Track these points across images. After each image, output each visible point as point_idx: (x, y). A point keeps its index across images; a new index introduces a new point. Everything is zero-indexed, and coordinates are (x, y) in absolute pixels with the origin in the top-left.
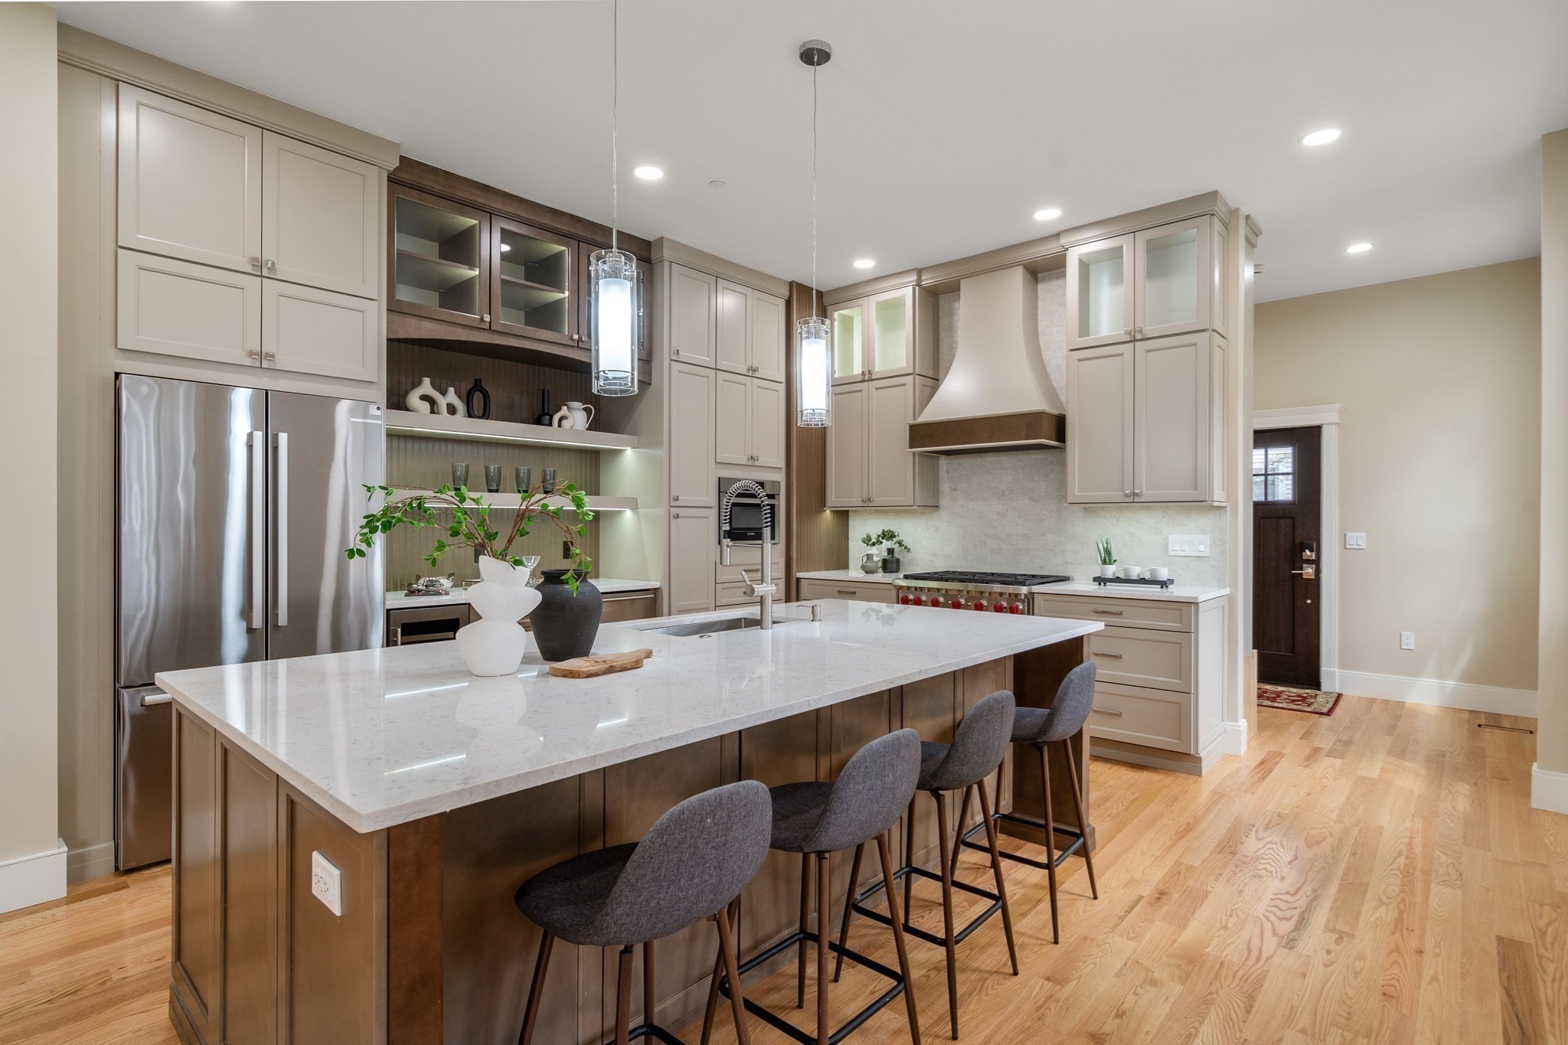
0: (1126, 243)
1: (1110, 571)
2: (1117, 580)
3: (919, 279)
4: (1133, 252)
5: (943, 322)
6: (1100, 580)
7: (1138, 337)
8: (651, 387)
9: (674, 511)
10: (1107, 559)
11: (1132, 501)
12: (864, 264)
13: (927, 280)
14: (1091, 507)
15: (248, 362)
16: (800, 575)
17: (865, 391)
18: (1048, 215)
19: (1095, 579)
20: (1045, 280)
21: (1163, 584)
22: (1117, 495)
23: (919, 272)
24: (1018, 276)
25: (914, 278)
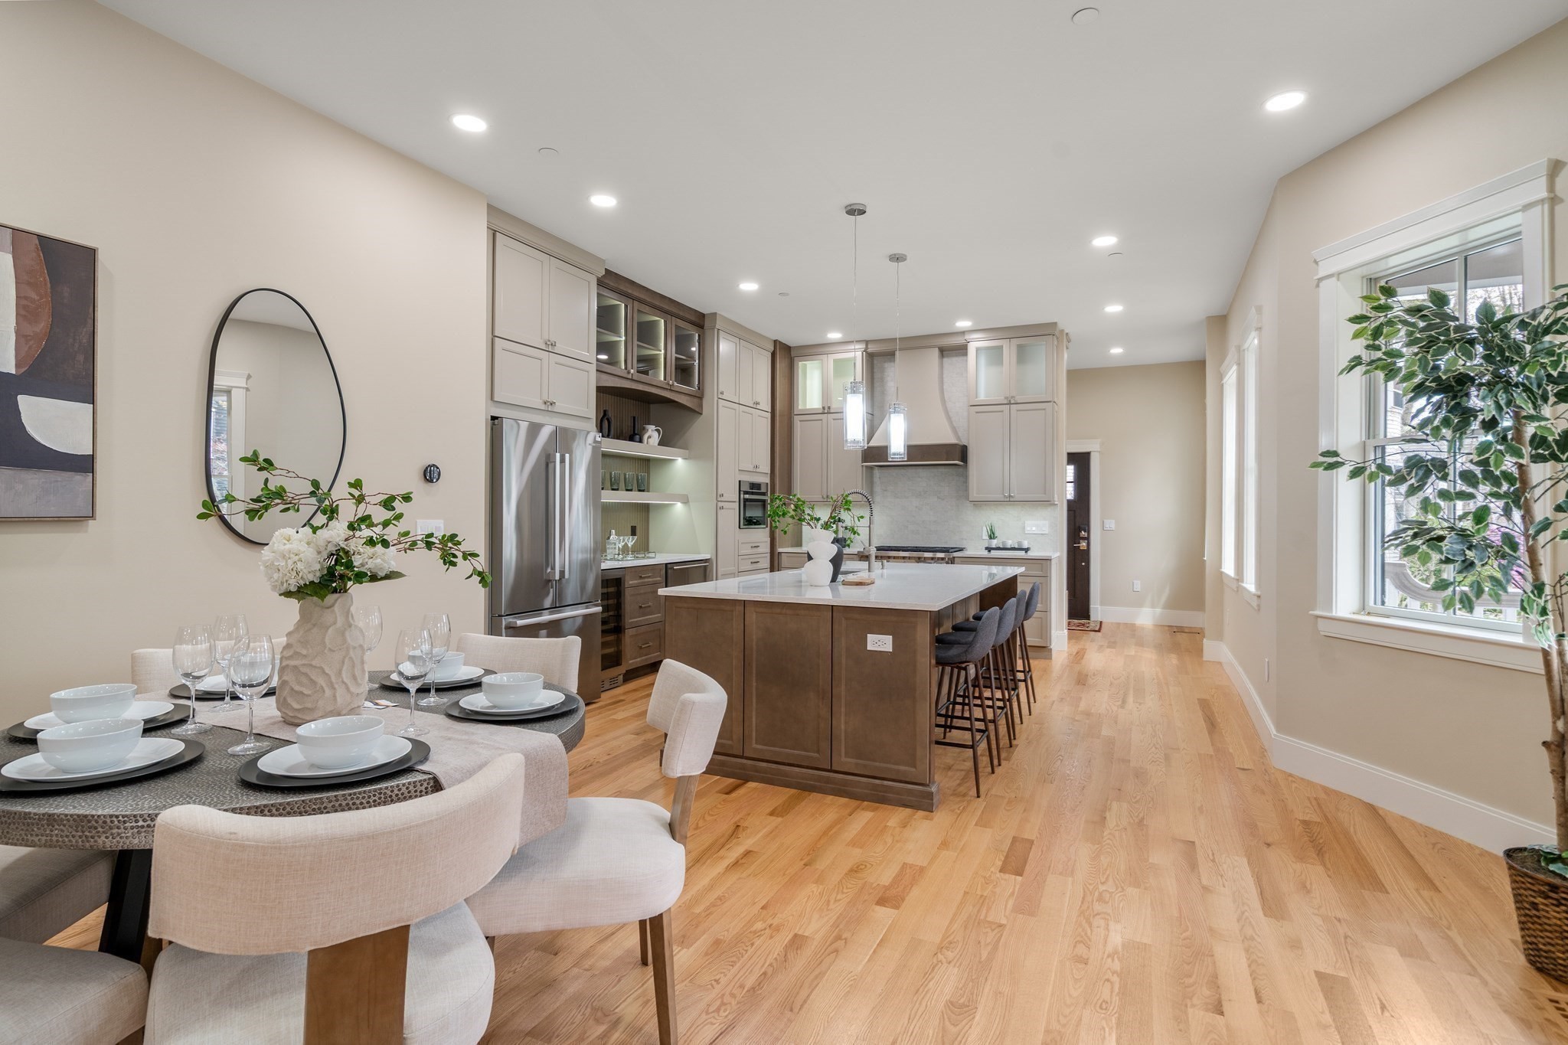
0: (1005, 343)
1: (994, 543)
2: (998, 549)
3: (867, 348)
4: (1009, 351)
5: (877, 376)
6: (989, 549)
7: (1012, 402)
8: (702, 416)
9: (720, 504)
10: (992, 536)
11: (1009, 501)
12: (834, 336)
13: (872, 348)
14: (979, 504)
15: (543, 407)
16: (780, 550)
17: (825, 421)
18: (963, 324)
19: (986, 548)
20: (948, 356)
21: (1027, 550)
22: (999, 497)
23: (867, 342)
24: (936, 351)
25: (862, 346)
